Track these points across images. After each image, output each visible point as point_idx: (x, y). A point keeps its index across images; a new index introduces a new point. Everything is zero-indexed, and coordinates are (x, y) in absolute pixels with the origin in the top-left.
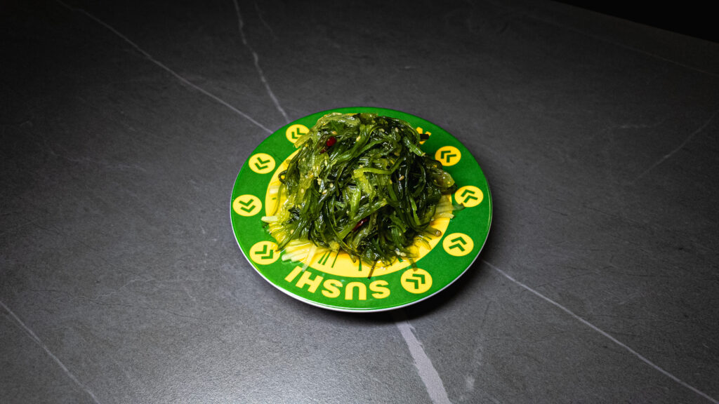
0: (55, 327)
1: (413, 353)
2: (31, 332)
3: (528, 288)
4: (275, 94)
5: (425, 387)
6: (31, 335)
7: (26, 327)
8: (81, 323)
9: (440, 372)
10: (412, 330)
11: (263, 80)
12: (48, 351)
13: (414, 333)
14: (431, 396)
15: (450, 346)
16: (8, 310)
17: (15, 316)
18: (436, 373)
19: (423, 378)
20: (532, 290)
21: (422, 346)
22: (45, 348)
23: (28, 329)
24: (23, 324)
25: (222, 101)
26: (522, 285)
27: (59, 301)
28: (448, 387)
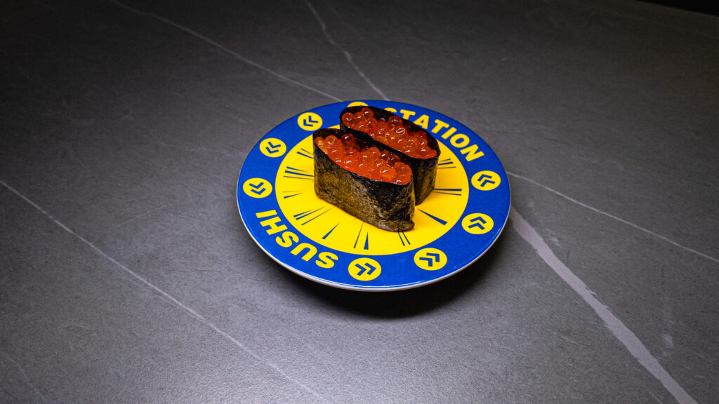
0: (217, 305)
1: (602, 316)
2: (191, 311)
3: (696, 252)
4: (378, 87)
5: (624, 346)
6: (193, 314)
7: (184, 306)
8: (244, 300)
9: (634, 331)
10: (594, 296)
11: (362, 75)
12: (215, 328)
13: (597, 298)
14: (633, 353)
15: (637, 307)
16: (160, 291)
17: (170, 297)
18: (632, 334)
19: (620, 338)
20: (701, 254)
21: (609, 310)
22: (212, 325)
23: (188, 309)
24: (180, 304)
25: (326, 95)
26: (689, 250)
27: (213, 280)
28: (648, 346)
